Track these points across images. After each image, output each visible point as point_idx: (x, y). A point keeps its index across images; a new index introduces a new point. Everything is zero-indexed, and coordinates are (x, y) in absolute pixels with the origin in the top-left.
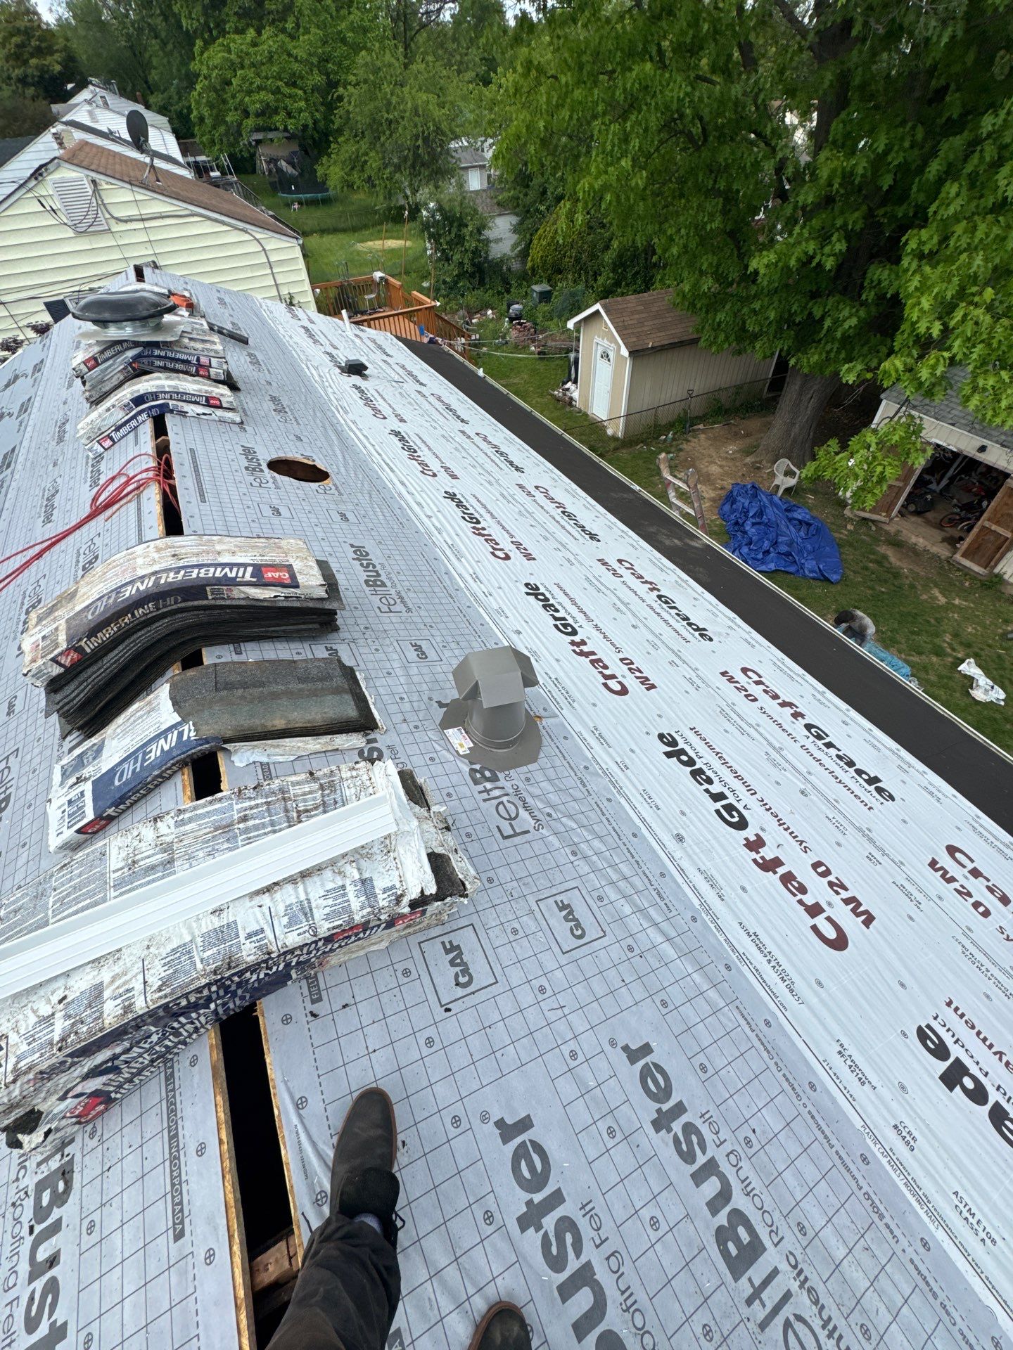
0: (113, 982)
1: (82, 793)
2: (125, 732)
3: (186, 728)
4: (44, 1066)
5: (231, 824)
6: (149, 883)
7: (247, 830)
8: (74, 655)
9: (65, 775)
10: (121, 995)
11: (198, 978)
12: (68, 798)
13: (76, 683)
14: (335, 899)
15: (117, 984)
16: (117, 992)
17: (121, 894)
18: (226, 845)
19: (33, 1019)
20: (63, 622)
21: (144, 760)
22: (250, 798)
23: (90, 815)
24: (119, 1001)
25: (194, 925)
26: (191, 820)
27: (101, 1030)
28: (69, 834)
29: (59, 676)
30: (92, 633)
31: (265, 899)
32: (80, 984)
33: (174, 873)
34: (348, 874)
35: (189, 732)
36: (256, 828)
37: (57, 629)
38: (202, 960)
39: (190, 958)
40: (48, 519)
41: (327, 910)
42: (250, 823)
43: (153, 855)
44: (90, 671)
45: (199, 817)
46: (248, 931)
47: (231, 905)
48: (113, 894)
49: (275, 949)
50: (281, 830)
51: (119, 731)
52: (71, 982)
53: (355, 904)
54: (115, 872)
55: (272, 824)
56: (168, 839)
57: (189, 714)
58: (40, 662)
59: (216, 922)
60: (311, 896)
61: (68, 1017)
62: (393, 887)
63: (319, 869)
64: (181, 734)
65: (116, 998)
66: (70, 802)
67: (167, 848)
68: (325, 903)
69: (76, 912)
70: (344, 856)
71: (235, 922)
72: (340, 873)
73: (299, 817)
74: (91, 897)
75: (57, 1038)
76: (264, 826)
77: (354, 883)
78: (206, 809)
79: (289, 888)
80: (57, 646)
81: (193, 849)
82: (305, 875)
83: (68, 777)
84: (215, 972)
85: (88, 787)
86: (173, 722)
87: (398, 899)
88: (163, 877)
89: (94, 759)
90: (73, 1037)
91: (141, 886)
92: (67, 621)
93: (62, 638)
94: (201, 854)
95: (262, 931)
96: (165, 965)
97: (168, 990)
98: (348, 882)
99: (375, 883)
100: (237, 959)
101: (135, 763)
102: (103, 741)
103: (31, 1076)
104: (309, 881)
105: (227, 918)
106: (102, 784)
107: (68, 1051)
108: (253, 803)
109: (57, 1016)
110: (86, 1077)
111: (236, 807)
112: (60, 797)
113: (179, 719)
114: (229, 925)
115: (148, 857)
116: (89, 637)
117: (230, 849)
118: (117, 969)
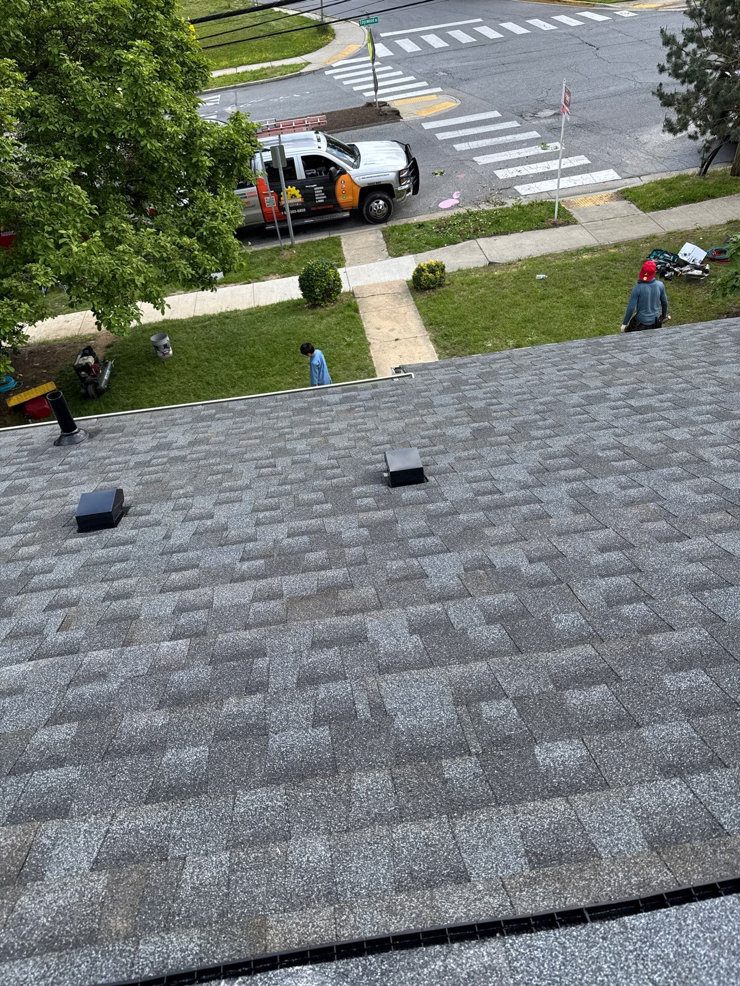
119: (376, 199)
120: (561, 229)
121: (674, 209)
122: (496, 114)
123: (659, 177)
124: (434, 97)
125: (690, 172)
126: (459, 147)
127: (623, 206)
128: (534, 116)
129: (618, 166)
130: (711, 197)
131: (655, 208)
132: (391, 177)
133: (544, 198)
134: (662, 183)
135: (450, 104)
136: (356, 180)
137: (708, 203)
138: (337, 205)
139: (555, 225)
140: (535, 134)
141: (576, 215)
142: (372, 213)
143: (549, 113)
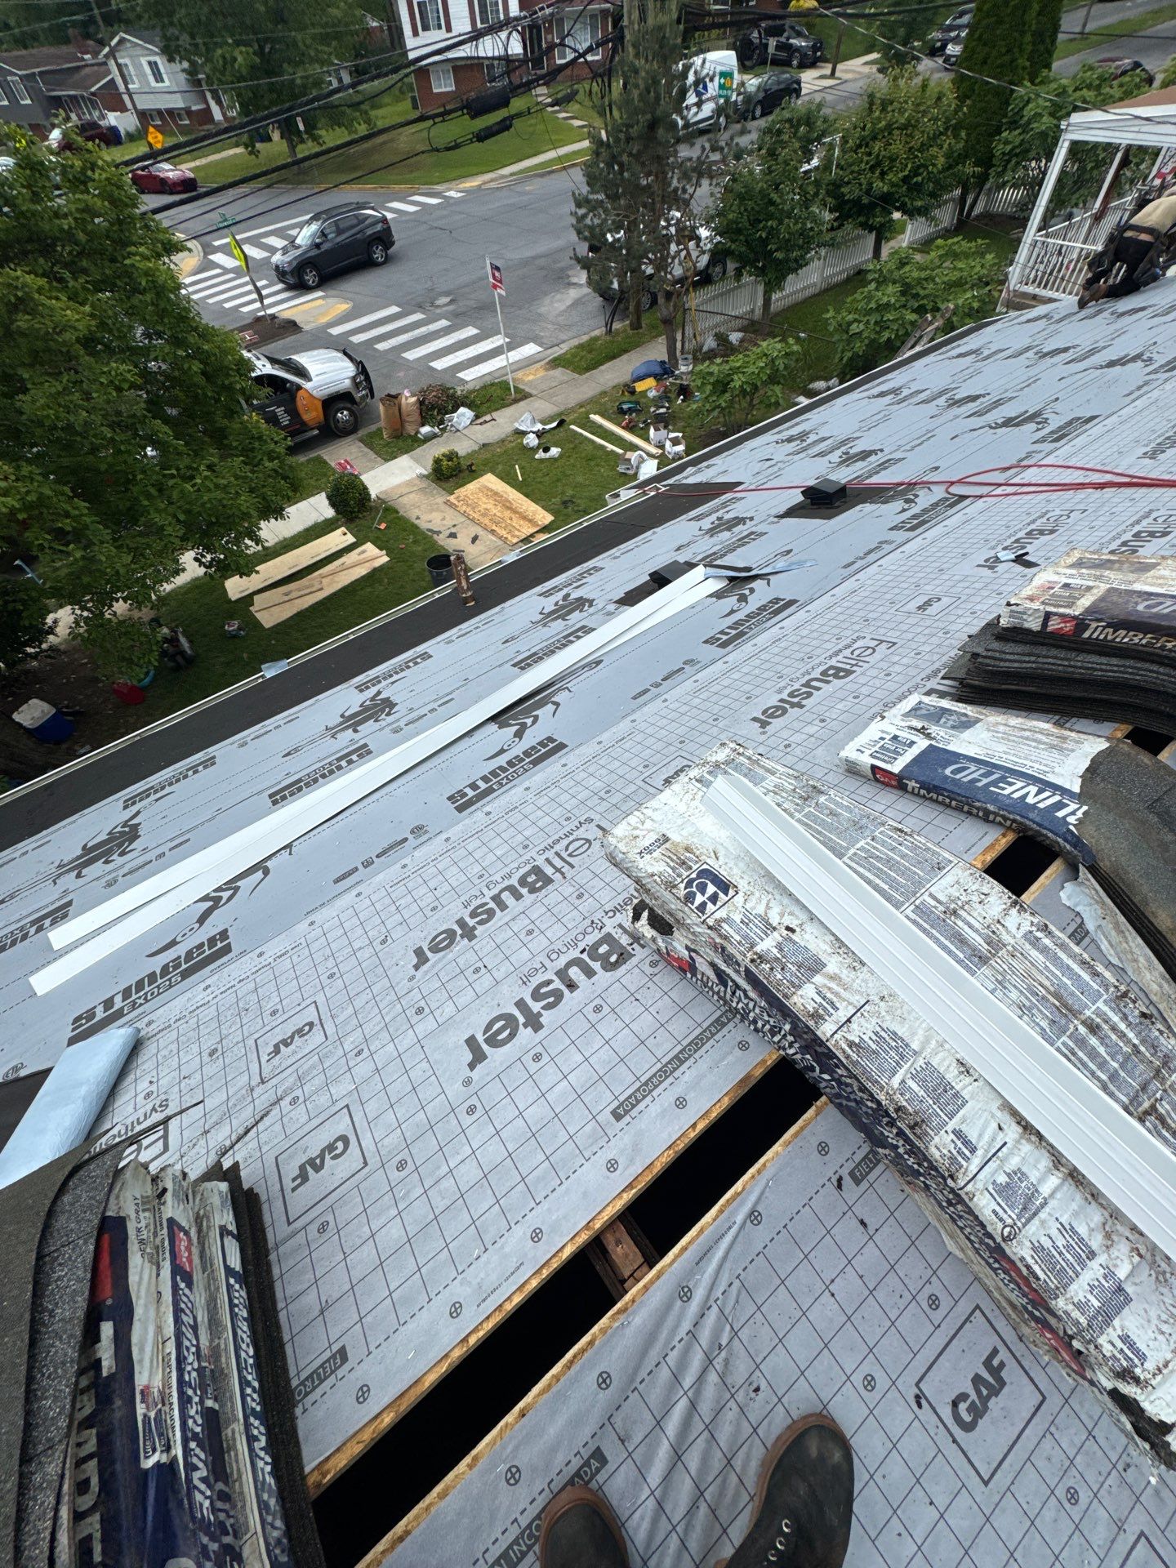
0: (832, 978)
1: (913, 743)
2: (1006, 737)
3: (1073, 806)
4: (730, 949)
5: (1076, 1014)
6: (944, 948)
7: (1081, 1042)
8: (1068, 627)
9: (914, 711)
10: (824, 998)
11: (882, 1088)
12: (898, 733)
13: (1027, 649)
14: (1068, 1247)
15: (833, 985)
16: (825, 991)
17: (914, 922)
18: (1044, 1024)
19: (761, 910)
20: (1104, 587)
21: (995, 783)
22: (1125, 1018)
23: (896, 768)
24: (819, 999)
25: (933, 1044)
26: (1044, 950)
27: (786, 996)
28: (866, 760)
29: (1029, 631)
30: (1116, 625)
31: (1013, 1131)
32: (812, 940)
33: (973, 974)
34: (1114, 1252)
35: (1073, 814)
36: (1093, 1054)
37: (1089, 588)
38: (903, 1082)
39: (898, 1063)
40: (1153, 455)
41: (1047, 1243)
42: (1093, 1041)
43: (976, 931)
44: (1054, 652)
45: (1055, 960)
46: (964, 1128)
47: (981, 1083)
48: (909, 912)
49: (961, 1183)
50: (1111, 1095)
51: (1002, 728)
52: (808, 927)
53: (1079, 1290)
54: (931, 895)
55: (1114, 1077)
56: (1006, 938)
57: (1092, 797)
58: (1036, 605)
59: (952, 1074)
60: (1052, 1203)
61: (780, 947)
62: (1143, 1358)
63: (1095, 1196)
64: (1060, 806)
65: (819, 993)
66: (895, 738)
67: (995, 944)
68: (1054, 1233)
69: (869, 882)
70: (1134, 1229)
71: (965, 1102)
72: (1108, 1236)
73: (1147, 1113)
74: (891, 887)
75: (758, 949)
76: (1102, 1065)
77: (1109, 1274)
78: (1070, 962)
79: (1045, 1162)
80: (1069, 606)
81: (1015, 980)
82: (1075, 1177)
83: (917, 717)
84: (899, 1109)
85: (922, 744)
86: (1067, 786)
87: (1126, 1374)
88: (960, 962)
89: (953, 727)
90: (767, 967)
91: (937, 941)
92: (1109, 591)
93: (1085, 602)
94: (1014, 995)
95: (973, 1150)
96: (876, 1034)
97: (854, 1057)
98: (1102, 1258)
99: (1126, 1311)
100: (927, 1134)
101: (985, 775)
102: (978, 721)
103: (718, 940)
104: (1069, 1188)
105: (961, 1084)
106: (935, 756)
107: (753, 968)
108: (1122, 1026)
109: (776, 934)
110: (713, 965)
111: (1100, 1004)
112: (894, 723)
113: (1076, 789)
114: (957, 1095)
115: (971, 926)
116: (1109, 625)
117: (1043, 1031)
118: (845, 974)
119: (340, 410)
120: (522, 404)
121: (602, 368)
122: (394, 309)
123: (576, 342)
124: (320, 302)
125: (597, 333)
126: (381, 346)
127: (559, 373)
128: (432, 304)
129: (536, 340)
130: (626, 351)
131: (588, 369)
132: (347, 383)
133: (488, 379)
134: (581, 346)
135: (343, 307)
136: (314, 393)
137: (625, 357)
138: (304, 423)
139: (516, 401)
140: (444, 323)
141: (527, 389)
142: (340, 425)
143: (444, 300)
